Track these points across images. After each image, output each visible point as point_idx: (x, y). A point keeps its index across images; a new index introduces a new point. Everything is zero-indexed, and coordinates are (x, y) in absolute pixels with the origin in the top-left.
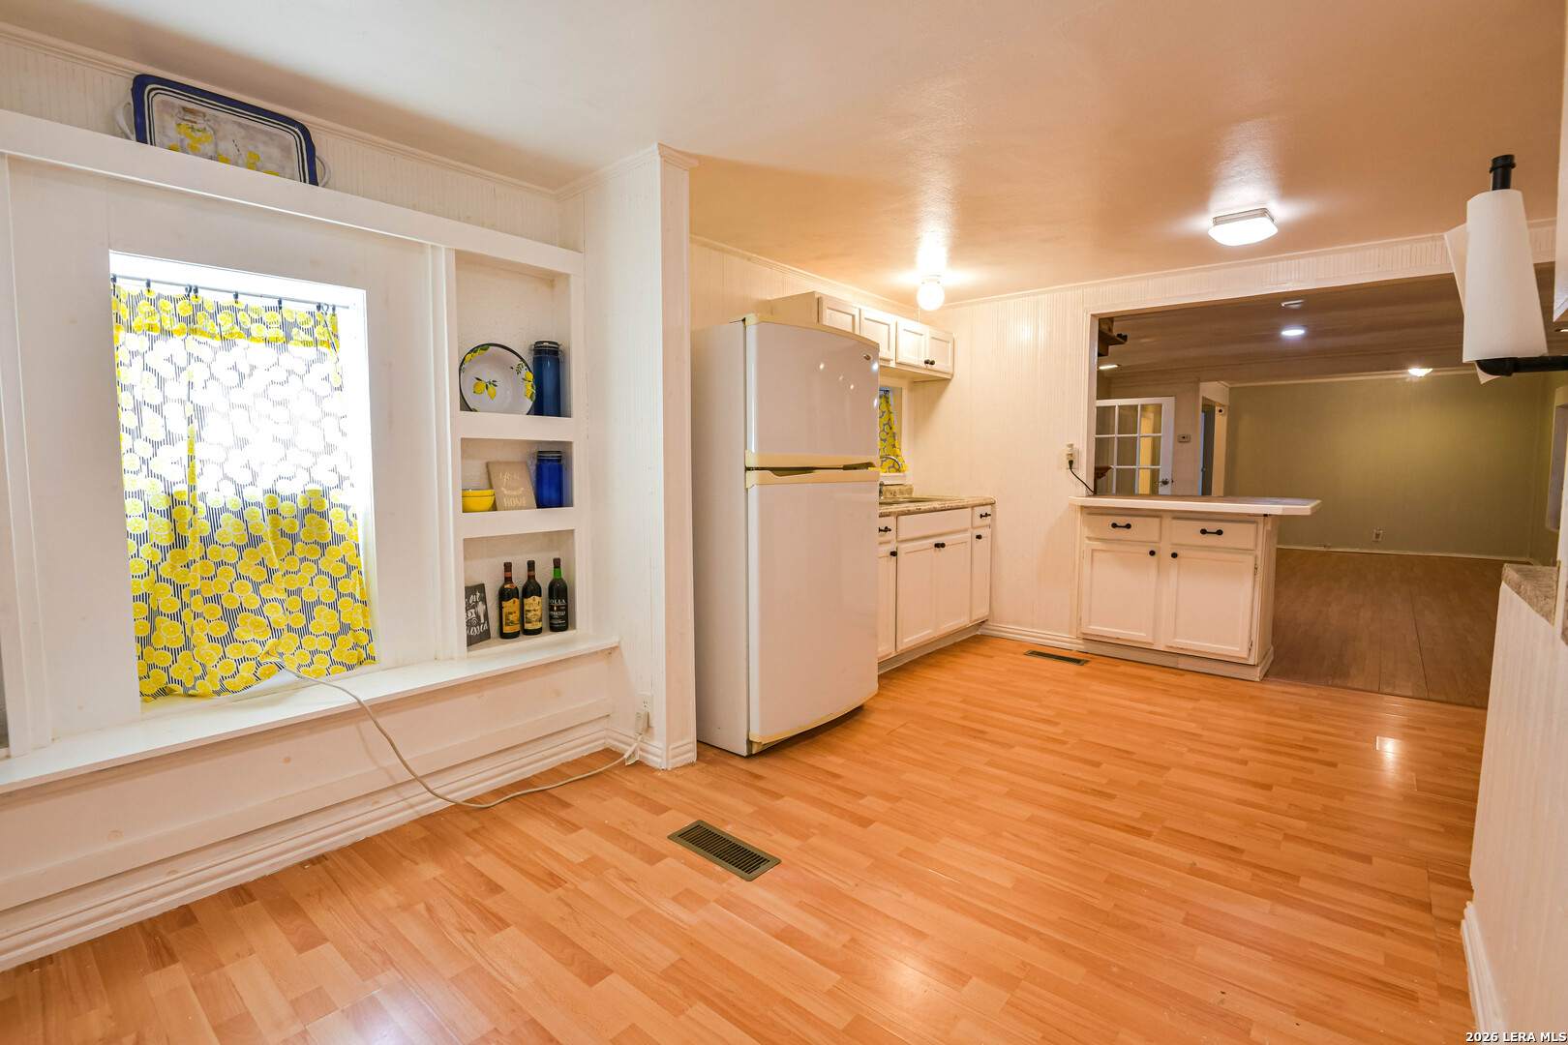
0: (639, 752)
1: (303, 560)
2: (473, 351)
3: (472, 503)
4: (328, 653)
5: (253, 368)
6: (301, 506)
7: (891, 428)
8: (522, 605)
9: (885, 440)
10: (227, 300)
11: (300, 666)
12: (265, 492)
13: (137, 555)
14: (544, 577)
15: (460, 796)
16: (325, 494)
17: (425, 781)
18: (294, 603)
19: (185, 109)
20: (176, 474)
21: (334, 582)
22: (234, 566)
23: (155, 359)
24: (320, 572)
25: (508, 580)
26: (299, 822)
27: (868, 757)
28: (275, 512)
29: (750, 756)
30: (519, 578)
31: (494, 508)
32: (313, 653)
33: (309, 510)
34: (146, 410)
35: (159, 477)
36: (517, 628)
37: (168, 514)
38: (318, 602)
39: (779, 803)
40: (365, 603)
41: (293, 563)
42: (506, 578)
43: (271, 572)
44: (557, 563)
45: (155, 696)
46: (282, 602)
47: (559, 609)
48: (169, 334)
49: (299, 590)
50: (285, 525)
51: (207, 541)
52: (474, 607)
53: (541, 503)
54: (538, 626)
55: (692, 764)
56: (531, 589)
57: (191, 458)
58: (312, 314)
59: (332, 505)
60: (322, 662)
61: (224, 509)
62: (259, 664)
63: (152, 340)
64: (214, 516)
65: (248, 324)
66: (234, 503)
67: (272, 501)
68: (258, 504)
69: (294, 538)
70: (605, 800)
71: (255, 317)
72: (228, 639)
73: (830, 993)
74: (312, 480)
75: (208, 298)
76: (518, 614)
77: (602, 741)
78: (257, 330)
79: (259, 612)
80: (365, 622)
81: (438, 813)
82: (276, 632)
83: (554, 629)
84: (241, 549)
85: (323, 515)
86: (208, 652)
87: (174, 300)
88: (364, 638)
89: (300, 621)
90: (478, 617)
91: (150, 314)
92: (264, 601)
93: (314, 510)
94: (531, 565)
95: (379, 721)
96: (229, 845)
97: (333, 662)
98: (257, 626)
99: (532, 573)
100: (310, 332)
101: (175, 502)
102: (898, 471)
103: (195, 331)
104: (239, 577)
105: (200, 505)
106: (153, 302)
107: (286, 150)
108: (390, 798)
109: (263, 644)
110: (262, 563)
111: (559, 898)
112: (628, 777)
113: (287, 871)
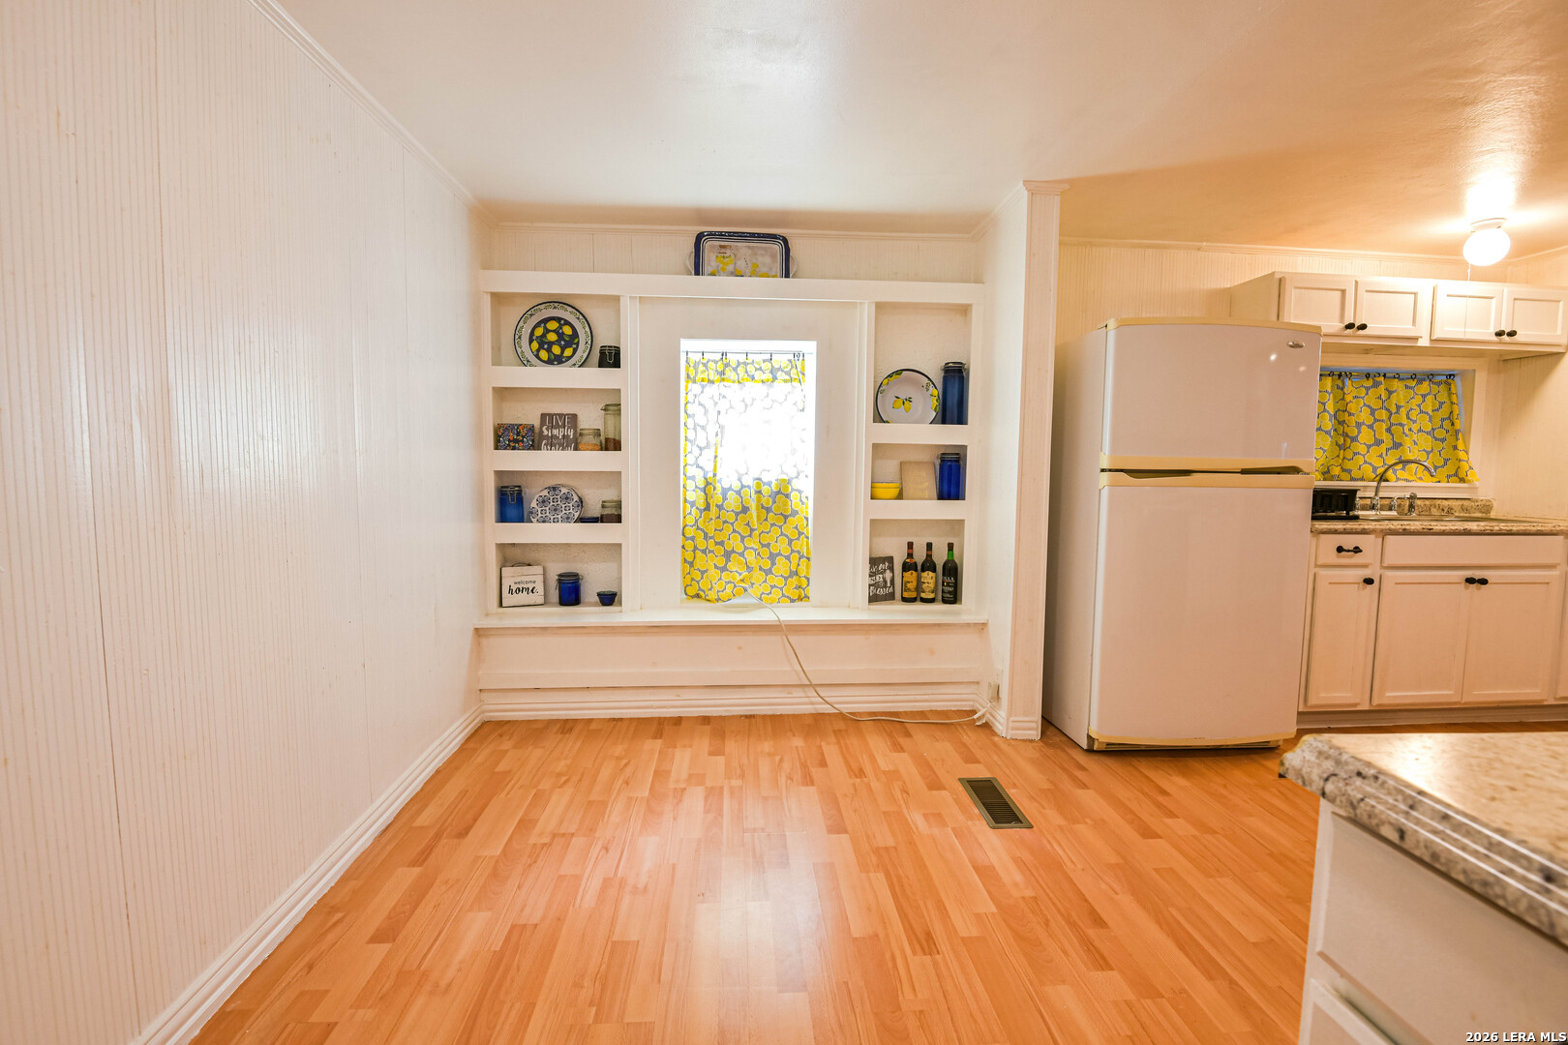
0: (988, 715)
1: (773, 525)
2: (890, 376)
3: (879, 492)
4: (781, 589)
5: (754, 400)
6: (774, 490)
7: (1453, 424)
8: (919, 578)
9: (1443, 440)
10: (742, 358)
11: (763, 593)
12: (755, 479)
13: (690, 513)
14: (940, 557)
15: (846, 708)
16: (789, 482)
17: (818, 689)
18: (765, 552)
19: (721, 246)
20: (709, 467)
21: (790, 541)
22: (732, 524)
23: (703, 398)
24: (782, 534)
25: (910, 555)
26: (742, 690)
27: (1223, 791)
28: (759, 492)
29: (1090, 751)
30: (920, 556)
31: (900, 496)
32: (772, 587)
33: (779, 492)
34: (698, 428)
35: (701, 468)
36: (914, 595)
37: (704, 490)
38: (779, 554)
39: (1081, 793)
40: (808, 559)
41: (766, 527)
42: (908, 554)
43: (752, 530)
44: (951, 547)
45: (692, 597)
46: (755, 550)
47: (948, 585)
48: (712, 382)
49: (769, 544)
50: (764, 501)
51: (720, 507)
52: (882, 573)
53: (941, 497)
54: (932, 596)
55: (1032, 741)
56: (929, 565)
57: (716, 457)
58: (790, 361)
59: (793, 490)
60: (777, 594)
61: (730, 489)
62: (735, 586)
63: (703, 387)
64: (725, 492)
65: (753, 372)
66: (736, 486)
67: (758, 485)
68: (749, 487)
69: (768, 510)
70: (937, 741)
71: (758, 367)
72: (724, 569)
73: (978, 916)
74: (783, 472)
75: (732, 359)
76: (915, 583)
77: (971, 703)
78: (758, 375)
79: (742, 554)
80: (808, 572)
81: (829, 714)
82: (749, 569)
83: (945, 601)
84: (737, 514)
85: (787, 496)
86: (714, 573)
87: (716, 362)
88: (804, 581)
89: (767, 565)
90: (885, 581)
91: (703, 372)
92: (746, 548)
93: (782, 493)
94: (929, 546)
95: (789, 637)
96: (706, 690)
97: (783, 595)
98: (740, 563)
99: (929, 553)
100: (788, 373)
101: (708, 483)
102: (1462, 480)
103: (723, 380)
104: (734, 531)
105: (718, 486)
106: (705, 365)
107: (773, 256)
108: (798, 693)
109: (740, 574)
110: (748, 524)
111: (854, 785)
112: (969, 733)
113: (733, 717)
